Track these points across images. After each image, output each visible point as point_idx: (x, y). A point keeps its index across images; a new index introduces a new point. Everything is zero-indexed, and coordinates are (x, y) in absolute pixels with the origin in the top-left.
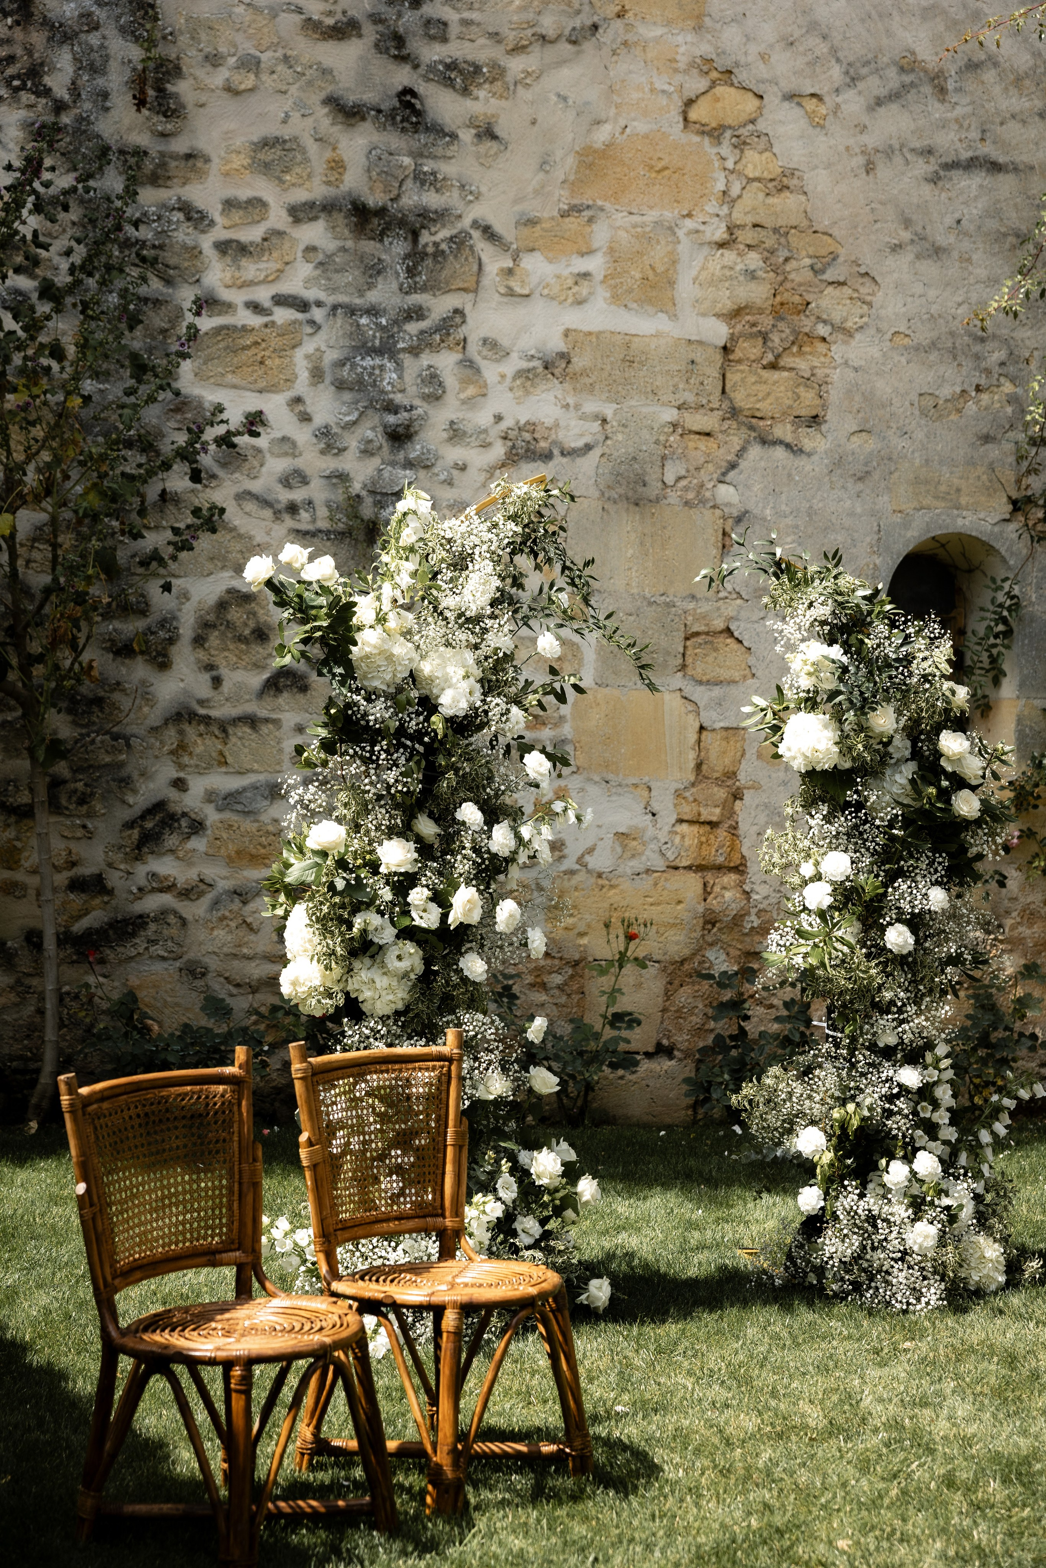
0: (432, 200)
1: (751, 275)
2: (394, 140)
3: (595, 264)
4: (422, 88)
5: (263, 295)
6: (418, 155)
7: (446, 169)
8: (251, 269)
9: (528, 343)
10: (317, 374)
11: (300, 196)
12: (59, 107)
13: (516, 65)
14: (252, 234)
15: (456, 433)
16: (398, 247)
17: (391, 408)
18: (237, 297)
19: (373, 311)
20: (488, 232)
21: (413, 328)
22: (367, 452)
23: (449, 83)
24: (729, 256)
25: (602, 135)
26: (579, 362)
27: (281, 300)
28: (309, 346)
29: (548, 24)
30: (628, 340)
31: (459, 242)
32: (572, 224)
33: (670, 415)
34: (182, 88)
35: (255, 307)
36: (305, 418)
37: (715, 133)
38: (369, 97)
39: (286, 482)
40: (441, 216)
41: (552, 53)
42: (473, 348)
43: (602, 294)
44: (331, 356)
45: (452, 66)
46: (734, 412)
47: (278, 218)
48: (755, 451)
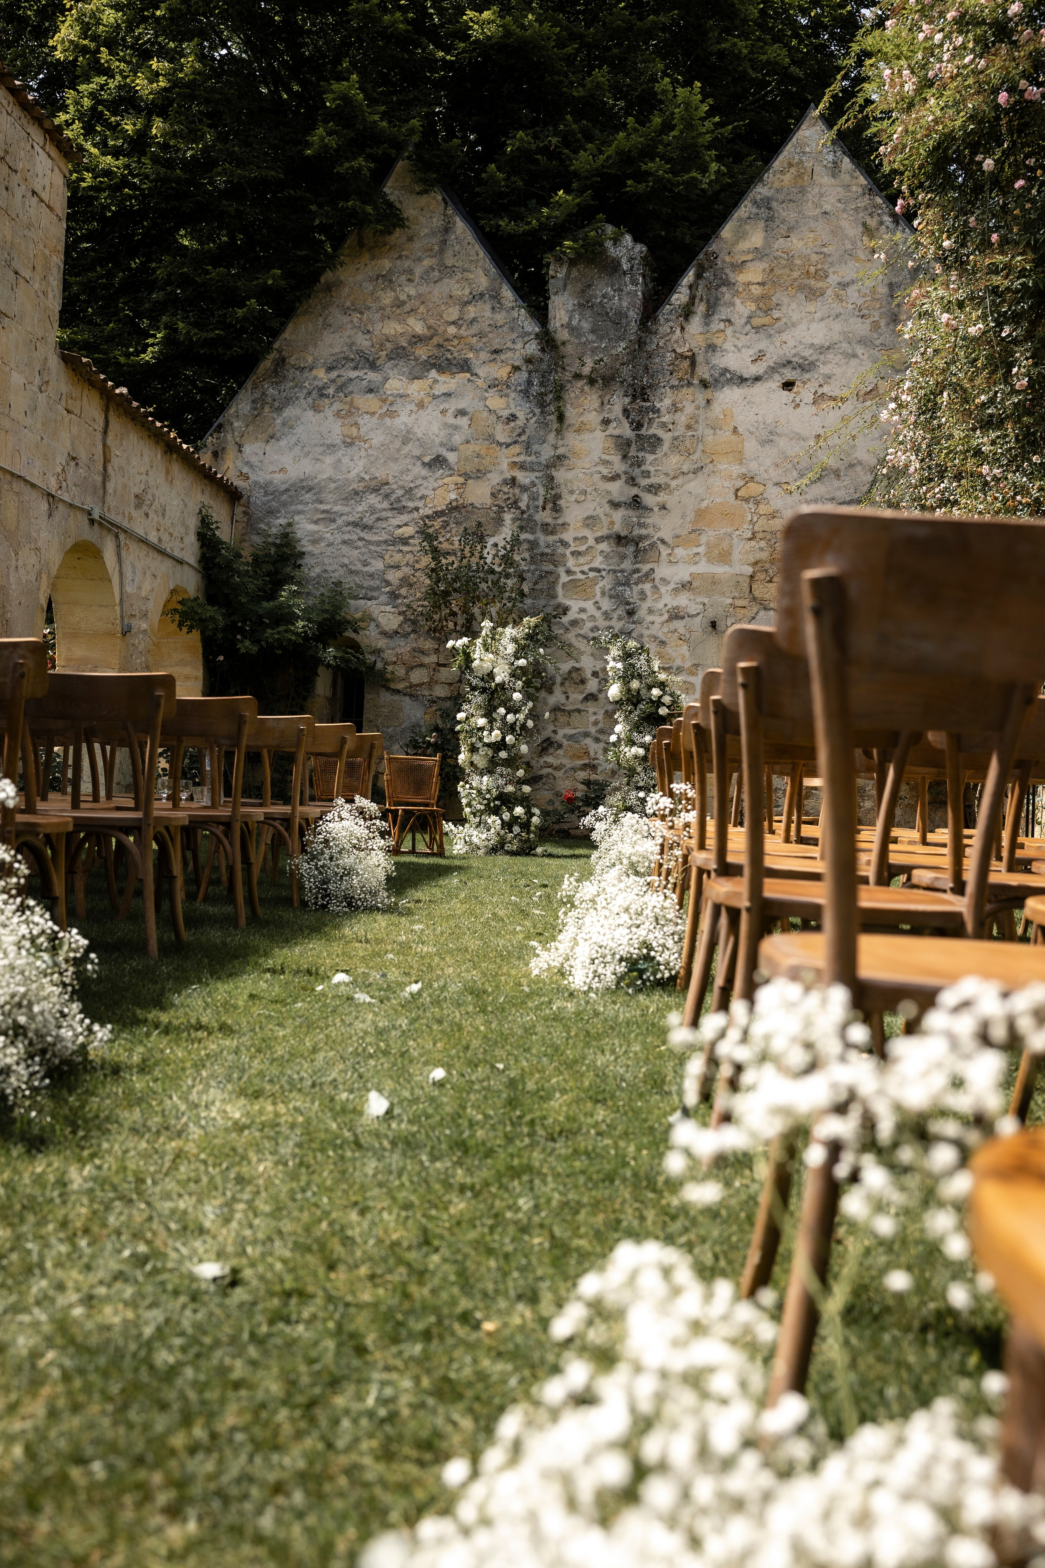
0: (643, 532)
1: (761, 549)
2: (631, 513)
3: (701, 549)
4: (641, 494)
5: (586, 568)
6: (639, 517)
7: (648, 521)
8: (582, 560)
9: (677, 579)
10: (603, 594)
11: (599, 534)
12: (523, 512)
13: (674, 483)
14: (583, 548)
15: (650, 611)
16: (632, 548)
17: (628, 603)
18: (577, 569)
19: (622, 571)
20: (663, 541)
21: (636, 576)
22: (620, 619)
23: (650, 491)
24: (753, 543)
25: (704, 504)
26: (695, 584)
27: (591, 570)
28: (601, 584)
29: (685, 468)
30: (713, 575)
31: (653, 545)
32: (693, 536)
33: (729, 601)
34: (562, 502)
35: (583, 572)
36: (599, 608)
37: (747, 500)
38: (623, 499)
39: (592, 630)
40: (646, 537)
41: (686, 478)
42: (657, 582)
43: (704, 559)
44: (608, 587)
45: (651, 486)
46: (754, 599)
47: (591, 542)
48: (762, 613)
